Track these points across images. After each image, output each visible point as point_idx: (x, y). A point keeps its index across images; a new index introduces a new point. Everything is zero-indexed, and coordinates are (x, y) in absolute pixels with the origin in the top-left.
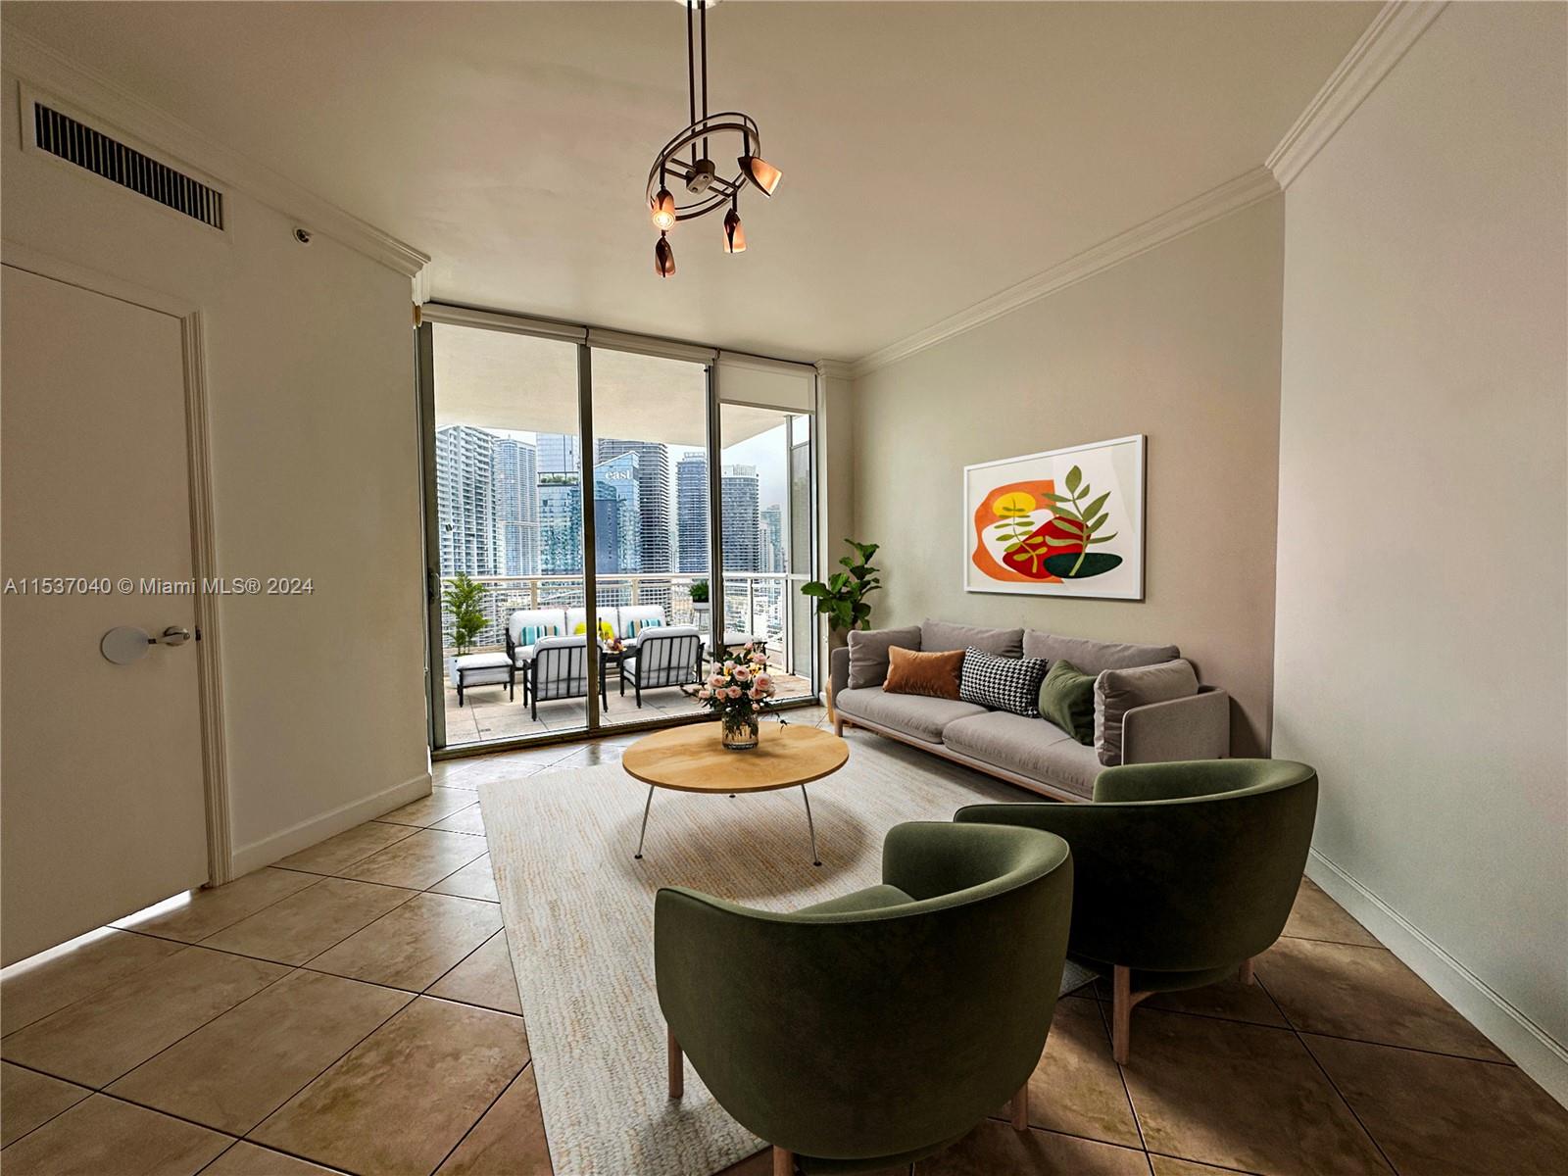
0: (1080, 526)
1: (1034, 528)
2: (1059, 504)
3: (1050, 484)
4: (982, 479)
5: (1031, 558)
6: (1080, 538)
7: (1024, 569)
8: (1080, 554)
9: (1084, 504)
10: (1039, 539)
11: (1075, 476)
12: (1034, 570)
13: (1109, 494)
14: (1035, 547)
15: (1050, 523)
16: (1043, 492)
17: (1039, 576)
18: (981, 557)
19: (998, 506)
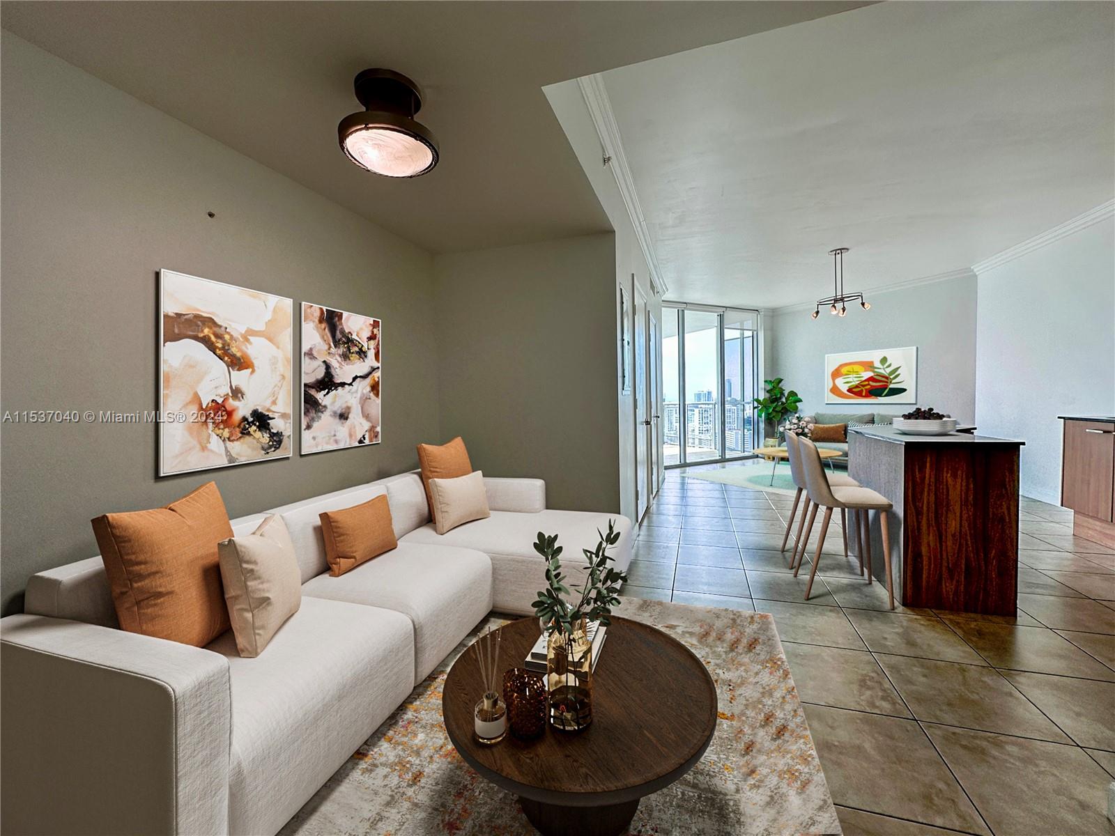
0: (887, 378)
1: (863, 379)
2: (876, 370)
3: (872, 362)
4: (833, 360)
5: (862, 390)
6: (887, 382)
7: (859, 394)
8: (886, 388)
9: (889, 370)
10: (867, 383)
11: (884, 360)
12: (864, 394)
13: (899, 367)
14: (864, 386)
15: (872, 377)
16: (869, 366)
17: (866, 396)
18: (835, 390)
19: (844, 370)
